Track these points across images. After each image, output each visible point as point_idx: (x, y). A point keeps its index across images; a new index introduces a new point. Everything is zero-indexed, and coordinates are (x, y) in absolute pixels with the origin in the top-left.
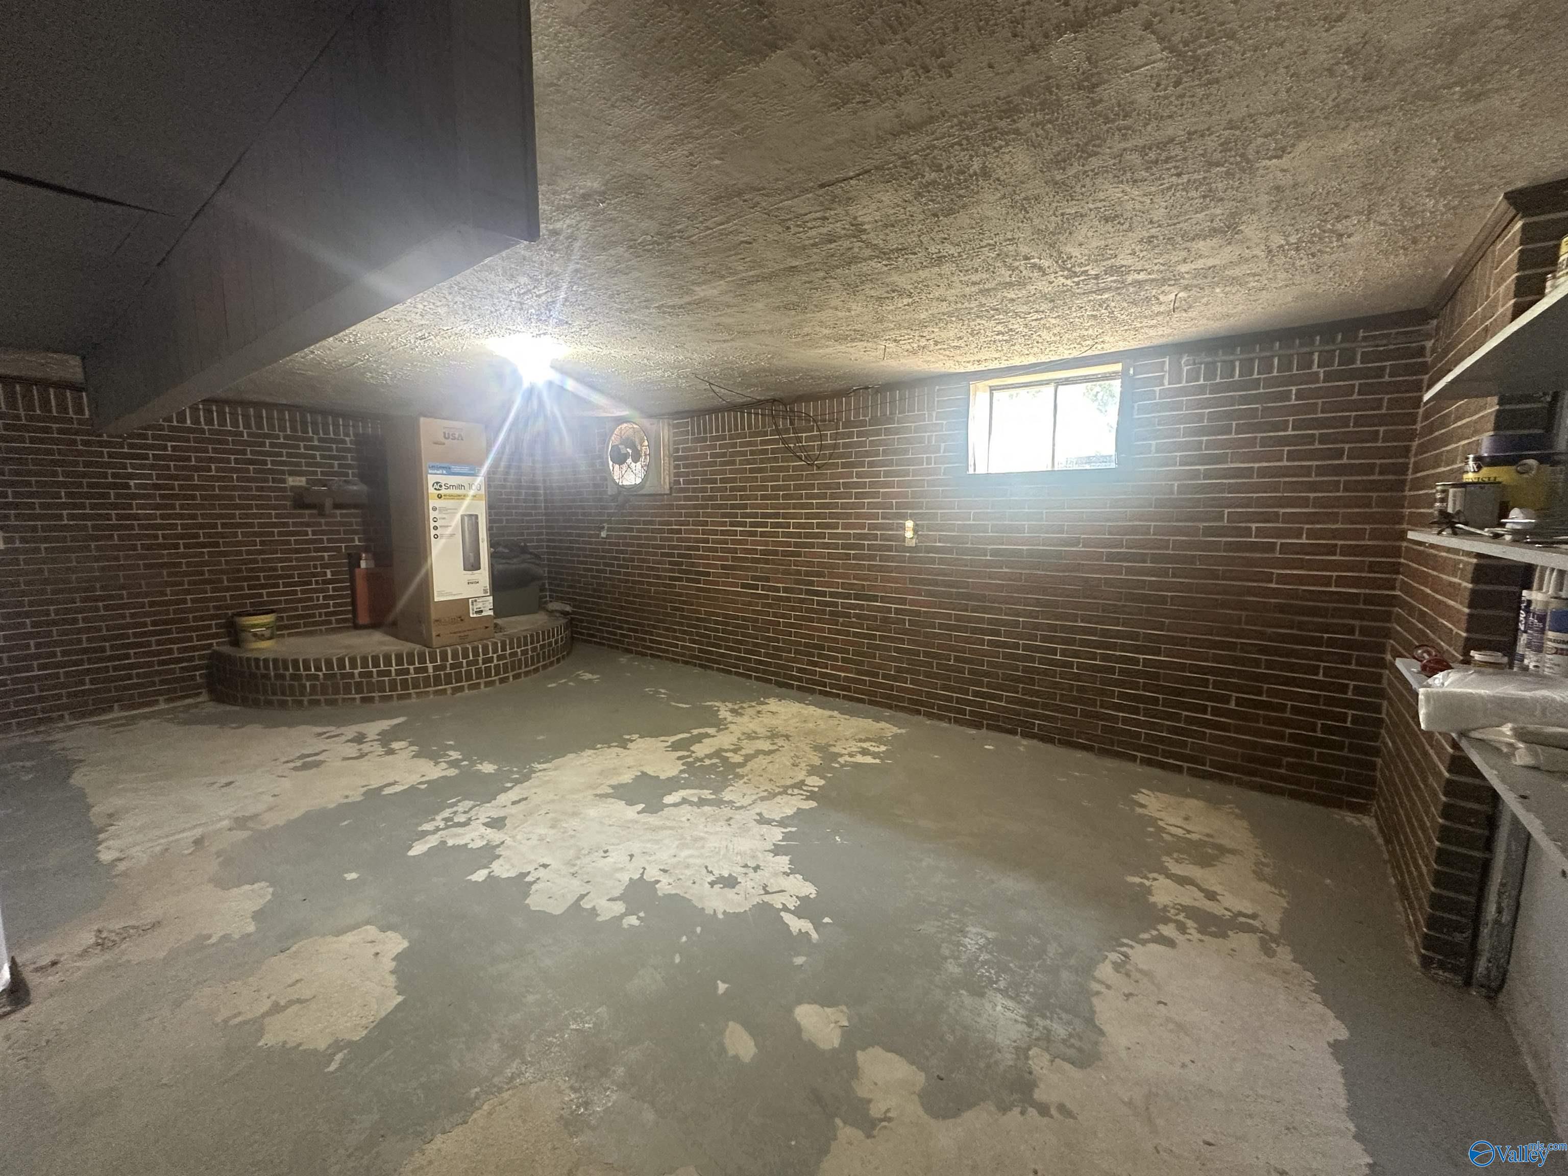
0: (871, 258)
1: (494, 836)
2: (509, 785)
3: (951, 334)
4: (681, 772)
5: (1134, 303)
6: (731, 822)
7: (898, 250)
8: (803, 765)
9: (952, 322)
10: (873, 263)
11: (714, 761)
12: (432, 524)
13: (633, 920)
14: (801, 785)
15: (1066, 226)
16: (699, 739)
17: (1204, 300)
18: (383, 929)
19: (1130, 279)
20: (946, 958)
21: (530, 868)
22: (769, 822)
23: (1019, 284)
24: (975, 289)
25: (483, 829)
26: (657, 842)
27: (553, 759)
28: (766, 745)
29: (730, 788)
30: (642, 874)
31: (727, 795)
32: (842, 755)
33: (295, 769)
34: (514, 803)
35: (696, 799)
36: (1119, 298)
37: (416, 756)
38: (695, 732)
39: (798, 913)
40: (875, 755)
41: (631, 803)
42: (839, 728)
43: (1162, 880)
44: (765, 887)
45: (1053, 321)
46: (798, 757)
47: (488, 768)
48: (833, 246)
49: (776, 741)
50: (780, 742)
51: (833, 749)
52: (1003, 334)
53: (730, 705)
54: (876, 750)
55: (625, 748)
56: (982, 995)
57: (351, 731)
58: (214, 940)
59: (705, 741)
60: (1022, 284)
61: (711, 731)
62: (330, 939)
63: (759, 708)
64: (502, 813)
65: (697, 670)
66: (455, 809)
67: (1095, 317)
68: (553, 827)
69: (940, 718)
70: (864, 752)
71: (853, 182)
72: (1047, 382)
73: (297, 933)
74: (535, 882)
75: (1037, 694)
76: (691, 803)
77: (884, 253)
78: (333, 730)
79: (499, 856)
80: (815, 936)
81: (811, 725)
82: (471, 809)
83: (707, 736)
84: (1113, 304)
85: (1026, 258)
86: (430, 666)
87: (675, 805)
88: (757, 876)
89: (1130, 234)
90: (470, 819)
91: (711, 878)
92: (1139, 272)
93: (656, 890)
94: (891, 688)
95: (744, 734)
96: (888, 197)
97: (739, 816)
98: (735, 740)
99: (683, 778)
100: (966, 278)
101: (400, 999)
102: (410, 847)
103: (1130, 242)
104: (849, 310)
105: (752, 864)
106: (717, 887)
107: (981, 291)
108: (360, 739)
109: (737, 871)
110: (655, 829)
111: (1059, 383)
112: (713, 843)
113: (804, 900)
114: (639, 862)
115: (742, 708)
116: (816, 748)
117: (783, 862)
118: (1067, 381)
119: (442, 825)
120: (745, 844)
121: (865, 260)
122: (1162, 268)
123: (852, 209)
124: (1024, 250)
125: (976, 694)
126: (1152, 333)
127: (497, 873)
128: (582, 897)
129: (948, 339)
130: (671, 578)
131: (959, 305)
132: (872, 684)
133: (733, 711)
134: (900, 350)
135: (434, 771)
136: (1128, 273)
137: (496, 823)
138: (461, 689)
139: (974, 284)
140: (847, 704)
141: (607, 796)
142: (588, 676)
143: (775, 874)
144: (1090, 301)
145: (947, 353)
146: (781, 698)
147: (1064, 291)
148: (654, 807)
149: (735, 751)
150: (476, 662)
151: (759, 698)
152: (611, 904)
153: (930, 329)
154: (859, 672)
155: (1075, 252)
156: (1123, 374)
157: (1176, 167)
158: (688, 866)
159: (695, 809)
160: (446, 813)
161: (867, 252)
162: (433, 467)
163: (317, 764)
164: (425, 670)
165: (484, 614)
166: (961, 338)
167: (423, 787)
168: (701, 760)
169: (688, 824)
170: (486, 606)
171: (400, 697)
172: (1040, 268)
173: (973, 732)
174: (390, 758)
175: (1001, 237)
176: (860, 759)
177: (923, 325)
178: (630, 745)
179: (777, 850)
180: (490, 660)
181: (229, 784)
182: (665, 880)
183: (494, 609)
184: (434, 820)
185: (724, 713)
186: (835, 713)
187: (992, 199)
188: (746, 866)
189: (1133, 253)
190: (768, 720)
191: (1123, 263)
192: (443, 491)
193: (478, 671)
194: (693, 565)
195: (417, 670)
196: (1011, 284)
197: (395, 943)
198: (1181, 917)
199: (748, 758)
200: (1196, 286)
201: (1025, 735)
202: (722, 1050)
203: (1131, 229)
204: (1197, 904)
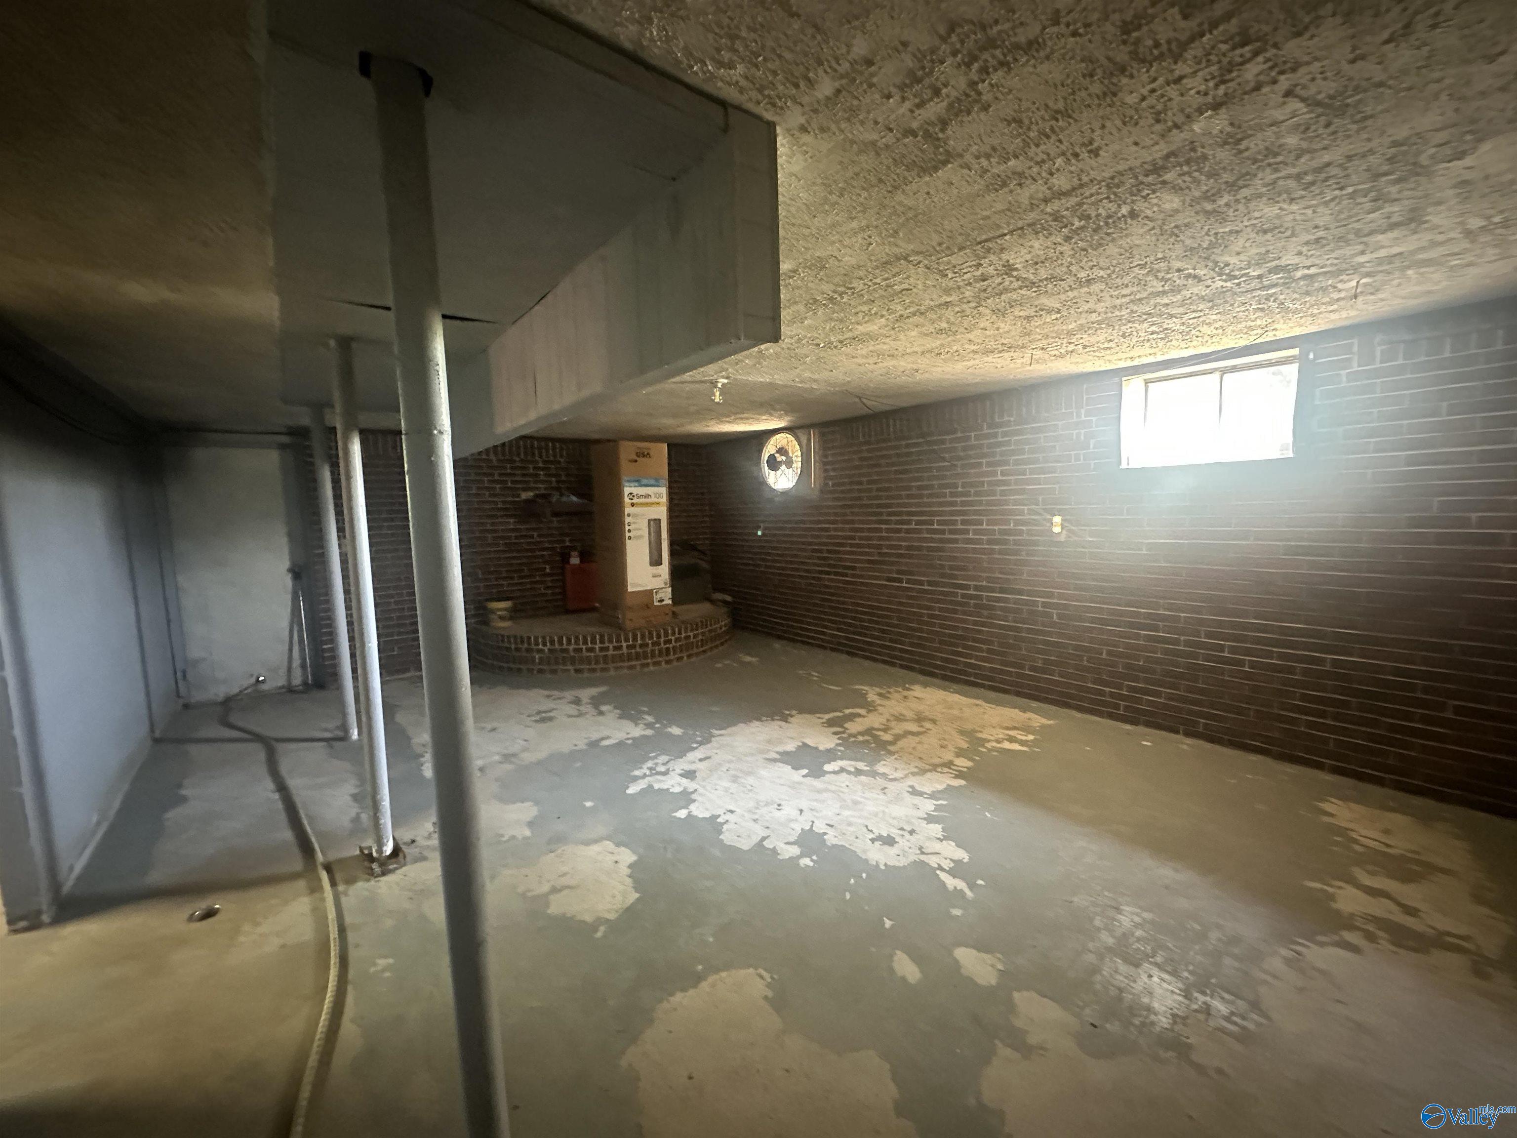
0: (1021, 288)
1: (690, 785)
2: (695, 745)
3: (1101, 338)
4: (837, 745)
5: (1307, 293)
6: (886, 791)
7: (1046, 279)
8: (951, 747)
9: (1101, 328)
10: (1023, 292)
11: (867, 738)
12: (627, 528)
13: (806, 862)
14: (949, 764)
15: (1219, 242)
16: (851, 717)
17: (1396, 282)
18: (618, 845)
19: (1299, 274)
20: (1099, 929)
21: (720, 812)
22: (921, 794)
23: (1172, 291)
24: (1127, 299)
25: (679, 778)
26: (823, 802)
27: (728, 727)
28: (913, 727)
29: (883, 762)
30: (812, 826)
31: (881, 768)
32: (989, 741)
33: (536, 721)
34: (701, 760)
35: (853, 770)
36: (1287, 291)
37: (621, 717)
38: (847, 711)
39: (952, 873)
40: (1022, 743)
41: (796, 768)
42: (986, 716)
43: (1350, 890)
44: (921, 848)
45: (1214, 317)
46: (944, 739)
47: (676, 731)
48: (985, 283)
49: (924, 724)
50: (928, 725)
51: (979, 735)
52: (1158, 333)
53: (878, 690)
54: (1024, 738)
55: (786, 722)
56: (1137, 966)
57: (569, 695)
58: (504, 839)
59: (857, 720)
60: (1176, 290)
61: (862, 711)
62: (582, 847)
63: (906, 693)
64: (693, 767)
65: (844, 657)
66: (656, 761)
67: (1262, 310)
68: (734, 782)
69: (1092, 712)
70: (1012, 740)
71: (1007, 237)
72: (1211, 372)
73: (559, 840)
74: (725, 823)
75: (1201, 691)
76: (849, 773)
77: (1034, 283)
78: (556, 693)
79: (695, 801)
80: (969, 894)
81: (956, 712)
82: (668, 762)
83: (859, 715)
84: (1282, 297)
85: (1179, 270)
86: (624, 645)
87: (834, 772)
88: (913, 838)
89: (1294, 239)
90: (668, 769)
91: (871, 836)
92: (1308, 268)
93: (824, 840)
94: (1038, 680)
95: (893, 715)
96: (1037, 244)
97: (892, 786)
98: (884, 721)
99: (840, 751)
100: (1116, 293)
101: (637, 895)
102: (628, 787)
103: (1294, 245)
104: (998, 329)
105: (909, 828)
106: (877, 844)
107: (1132, 301)
108: (577, 702)
109: (895, 833)
110: (819, 791)
111: (1224, 371)
112: (871, 807)
113: (958, 862)
114: (808, 816)
115: (889, 692)
116: (962, 732)
117: (936, 829)
118: (1234, 369)
119: (648, 773)
120: (898, 811)
121: (1015, 290)
122: (1336, 262)
123: (1005, 256)
124: (1177, 264)
125: (1131, 689)
126: (1333, 316)
127: (695, 813)
128: (764, 839)
129: (1097, 343)
130: (821, 572)
131: (1110, 315)
132: (1019, 675)
133: (880, 695)
134: (1046, 356)
135: (637, 731)
136: (1297, 269)
137: (690, 775)
138: (648, 665)
139: (1124, 296)
140: (993, 695)
141: (775, 760)
142: (748, 659)
143: (929, 839)
144: (1254, 297)
145: (1097, 354)
146: (925, 685)
147: (1223, 292)
148: (817, 772)
149: (885, 730)
150: (658, 644)
151: (904, 685)
152: (788, 847)
153: (1078, 336)
154: (1004, 663)
155: (1233, 260)
156: (1300, 358)
157: (1337, 183)
158: (850, 824)
159: (853, 777)
160: (650, 764)
161: (1016, 284)
162: (628, 481)
163: (551, 719)
164: (620, 648)
165: (664, 603)
166: (1111, 341)
167: (630, 742)
168: (855, 736)
169: (846, 790)
170: (666, 596)
171: (603, 670)
172: (1195, 277)
173: (1128, 727)
174: (601, 718)
175: (1152, 258)
176: (1007, 745)
177: (1070, 333)
178: (790, 719)
179: (930, 819)
180: (670, 641)
181: (494, 730)
182: (831, 832)
183: (673, 599)
184: (641, 768)
185: (872, 696)
186: (979, 702)
187: (1141, 231)
188: (902, 829)
189: (1300, 253)
190: (915, 705)
191: (1289, 262)
192: (635, 501)
193: (660, 651)
194: (841, 559)
195: (615, 648)
196: (1164, 293)
197: (627, 857)
198: (1371, 928)
199: (898, 738)
200: (1381, 272)
201: (1188, 734)
202: (892, 971)
203: (1293, 235)
204: (1391, 917)
